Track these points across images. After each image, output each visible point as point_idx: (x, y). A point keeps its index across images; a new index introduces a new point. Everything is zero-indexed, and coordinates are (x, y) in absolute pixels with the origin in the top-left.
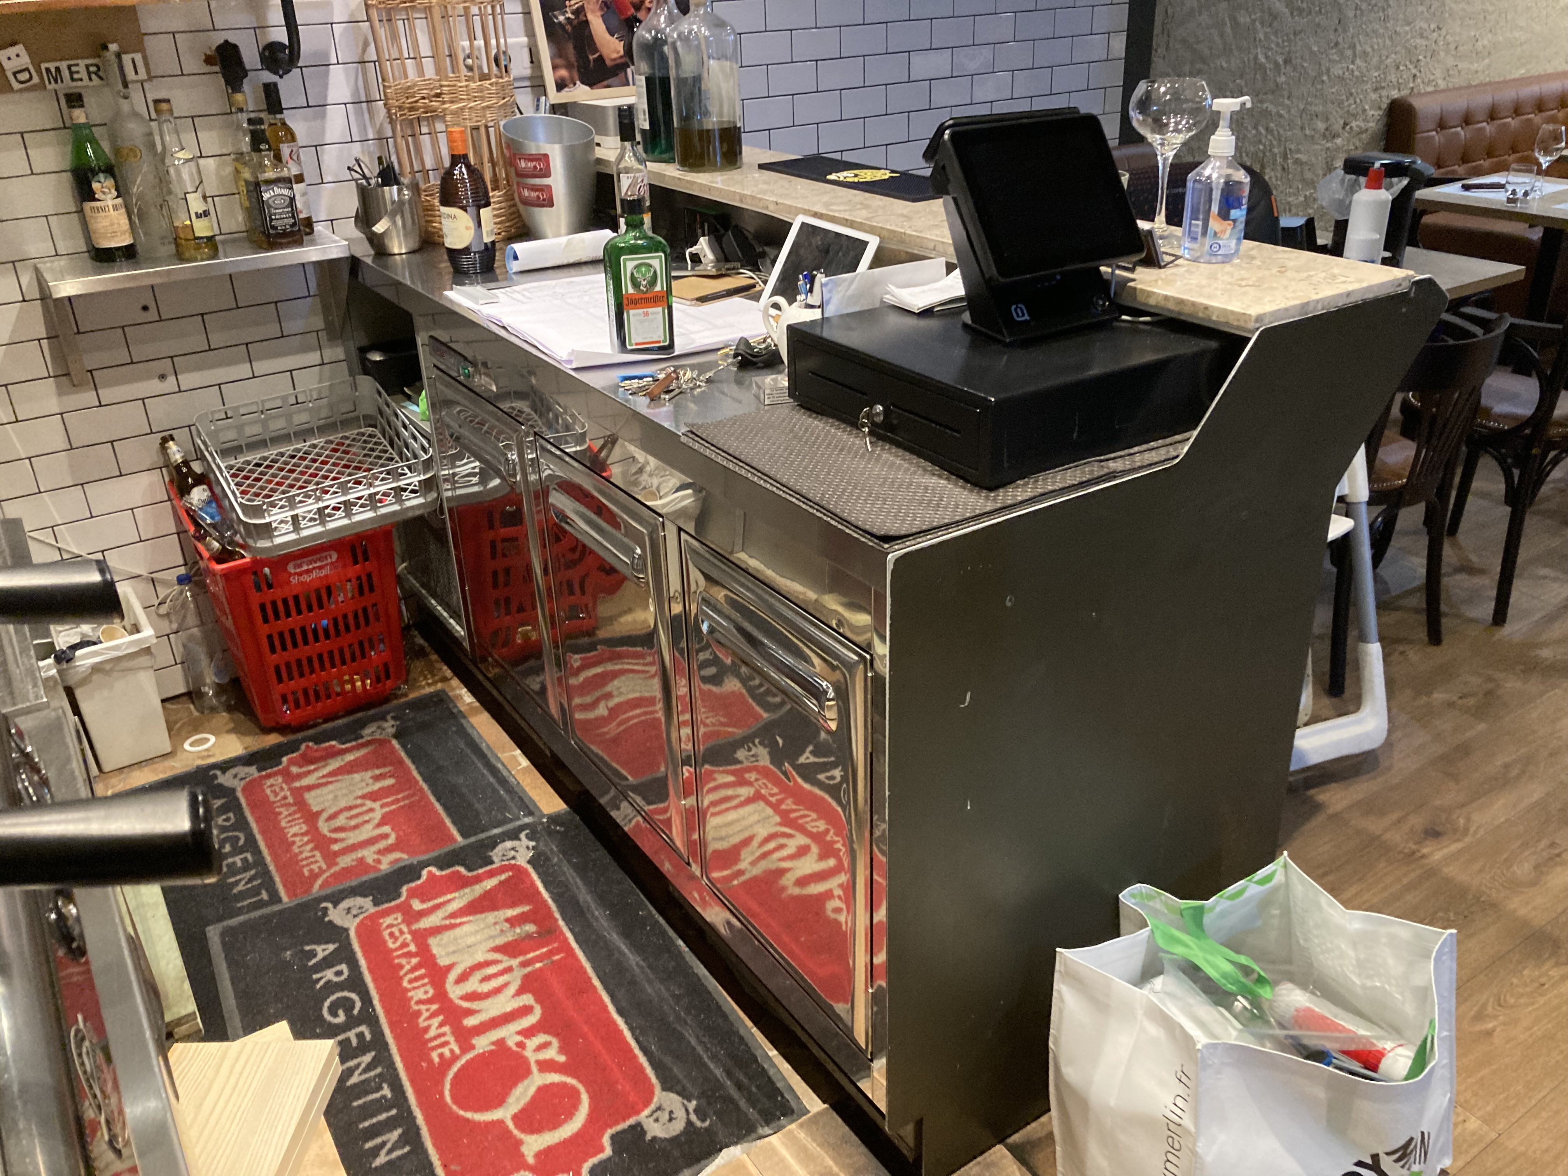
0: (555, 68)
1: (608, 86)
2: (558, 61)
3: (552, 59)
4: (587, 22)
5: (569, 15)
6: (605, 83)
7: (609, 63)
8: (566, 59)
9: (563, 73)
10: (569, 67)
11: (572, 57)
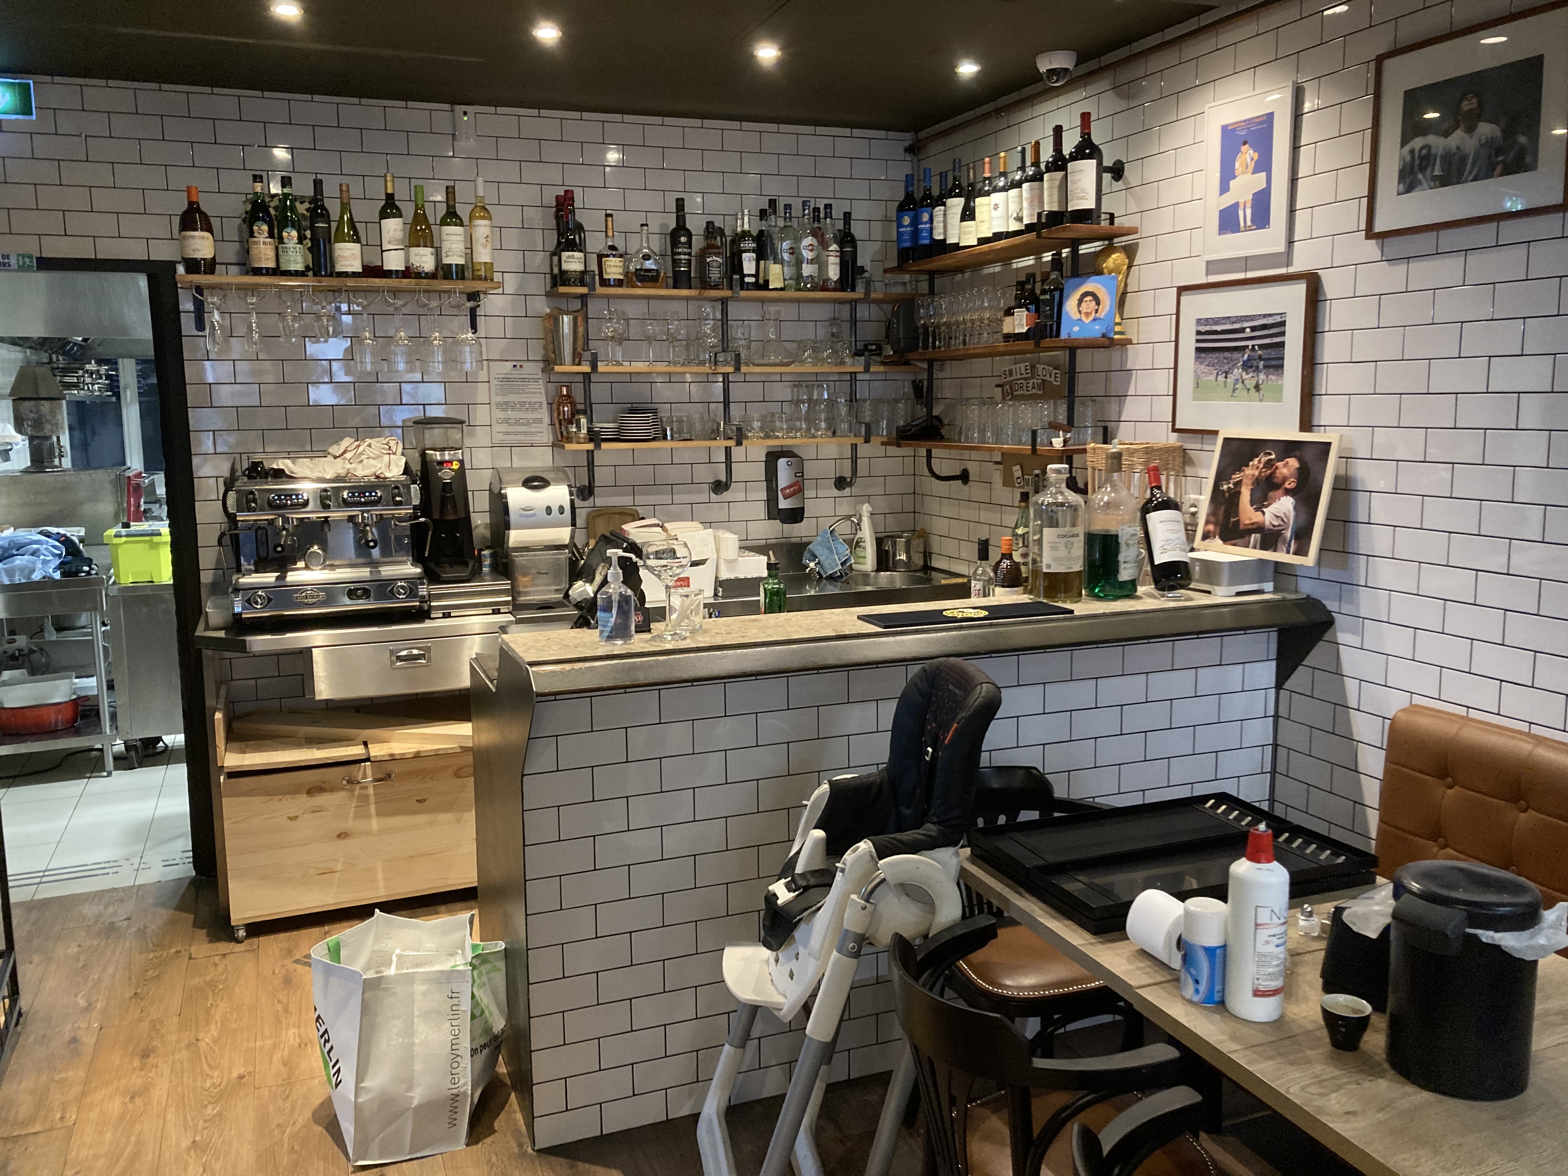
0: (1207, 522)
1: (1235, 545)
2: (1212, 519)
3: (1208, 515)
4: (1239, 493)
5: (1231, 486)
6: (1234, 541)
7: (1242, 527)
8: (1217, 518)
9: (1211, 527)
10: (1216, 524)
11: (1221, 517)
